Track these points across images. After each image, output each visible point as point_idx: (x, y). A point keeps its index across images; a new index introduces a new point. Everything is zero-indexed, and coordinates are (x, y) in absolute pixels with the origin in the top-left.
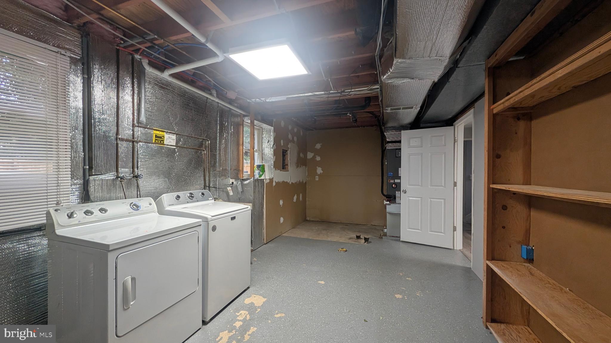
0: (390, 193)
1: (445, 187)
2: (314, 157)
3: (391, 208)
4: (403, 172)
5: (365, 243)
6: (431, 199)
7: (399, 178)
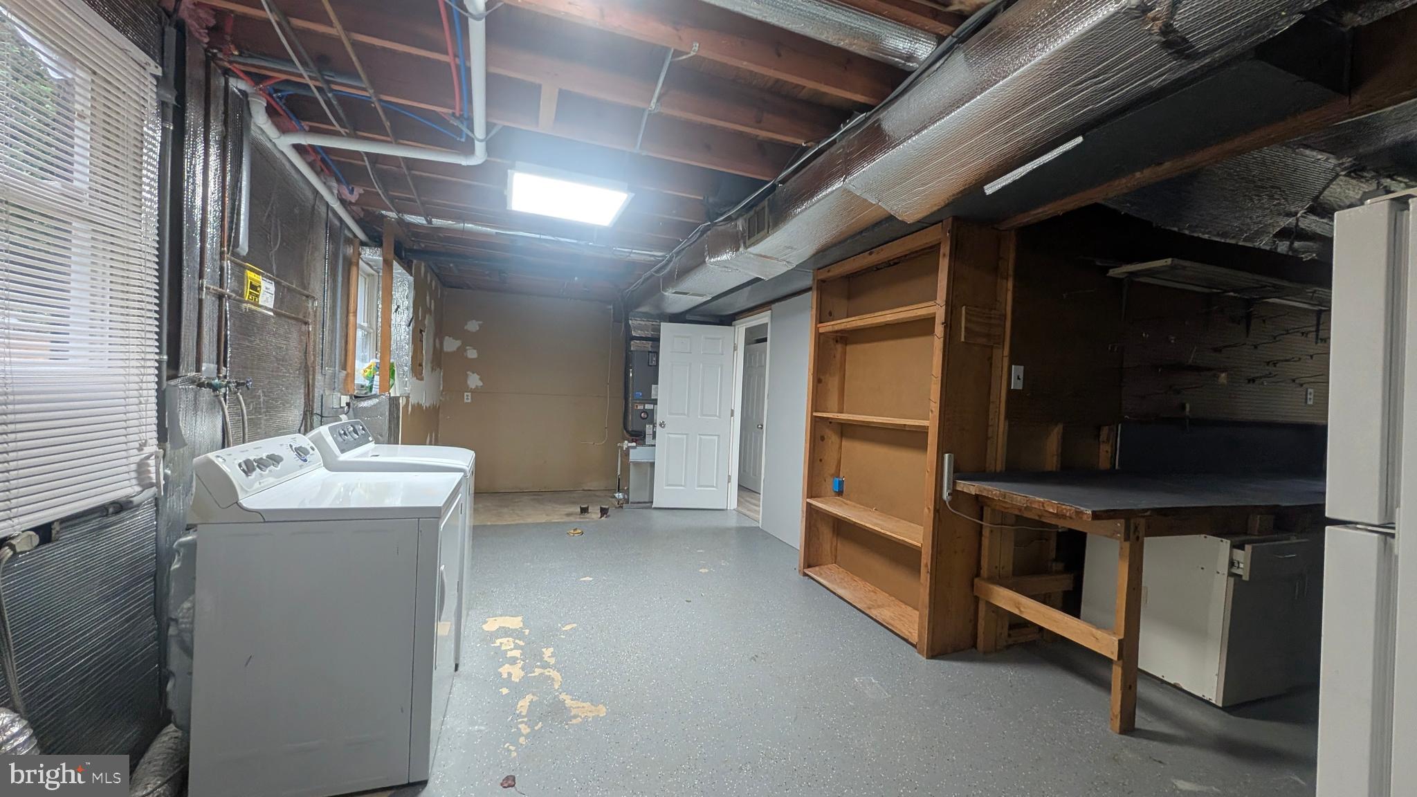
0: (637, 428)
1: (719, 417)
2: (462, 350)
3: (637, 454)
4: (662, 391)
5: (601, 517)
6: (702, 436)
7: (655, 402)
